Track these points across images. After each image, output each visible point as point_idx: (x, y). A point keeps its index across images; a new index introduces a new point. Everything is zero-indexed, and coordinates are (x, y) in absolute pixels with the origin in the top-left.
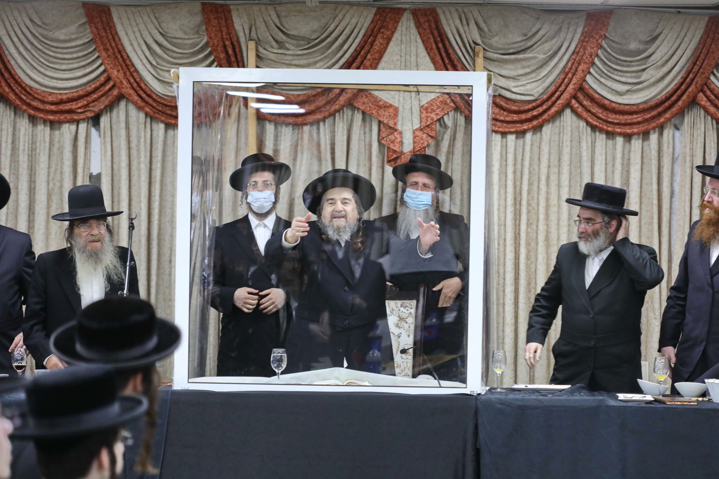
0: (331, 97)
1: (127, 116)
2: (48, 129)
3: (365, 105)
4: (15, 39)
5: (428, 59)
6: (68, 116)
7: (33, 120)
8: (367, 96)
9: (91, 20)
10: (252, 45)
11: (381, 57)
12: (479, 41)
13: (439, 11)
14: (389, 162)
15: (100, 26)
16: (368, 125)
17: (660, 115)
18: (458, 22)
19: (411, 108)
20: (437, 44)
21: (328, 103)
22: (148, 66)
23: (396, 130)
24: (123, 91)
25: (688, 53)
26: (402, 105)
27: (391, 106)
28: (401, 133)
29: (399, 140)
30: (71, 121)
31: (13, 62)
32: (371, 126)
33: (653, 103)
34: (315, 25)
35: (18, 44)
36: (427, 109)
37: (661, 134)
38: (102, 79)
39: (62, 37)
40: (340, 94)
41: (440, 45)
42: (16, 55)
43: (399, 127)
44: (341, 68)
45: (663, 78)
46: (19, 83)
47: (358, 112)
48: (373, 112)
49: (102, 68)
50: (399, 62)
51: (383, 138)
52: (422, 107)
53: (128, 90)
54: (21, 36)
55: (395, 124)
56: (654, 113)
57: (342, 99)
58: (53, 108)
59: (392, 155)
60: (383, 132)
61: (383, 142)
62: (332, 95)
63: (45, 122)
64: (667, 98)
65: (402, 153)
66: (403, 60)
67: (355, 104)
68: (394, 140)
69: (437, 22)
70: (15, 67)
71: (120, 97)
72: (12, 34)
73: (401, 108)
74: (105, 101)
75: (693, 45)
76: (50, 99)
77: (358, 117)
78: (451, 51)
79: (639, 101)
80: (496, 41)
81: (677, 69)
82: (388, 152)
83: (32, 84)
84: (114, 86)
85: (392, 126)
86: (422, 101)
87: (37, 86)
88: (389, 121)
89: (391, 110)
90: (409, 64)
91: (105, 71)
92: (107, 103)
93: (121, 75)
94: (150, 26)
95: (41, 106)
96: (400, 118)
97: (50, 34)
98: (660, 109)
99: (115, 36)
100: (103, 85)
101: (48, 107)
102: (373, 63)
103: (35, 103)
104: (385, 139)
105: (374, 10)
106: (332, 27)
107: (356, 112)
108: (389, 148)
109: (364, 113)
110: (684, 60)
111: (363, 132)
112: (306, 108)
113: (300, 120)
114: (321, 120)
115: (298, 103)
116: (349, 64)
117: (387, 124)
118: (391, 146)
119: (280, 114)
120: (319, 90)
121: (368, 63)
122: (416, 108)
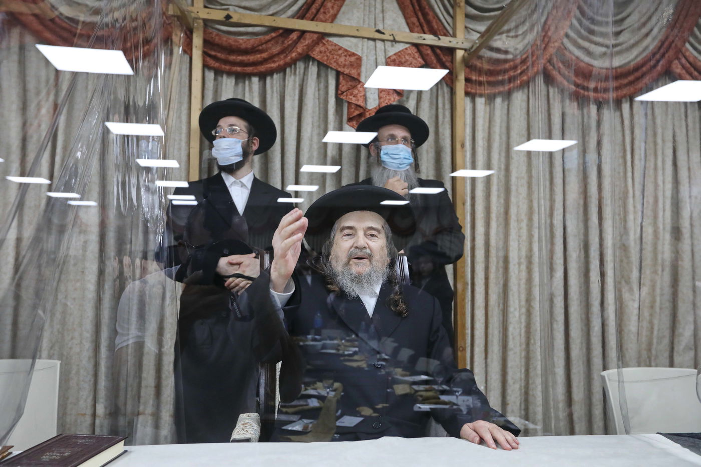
0: (287, 44)
3: (322, 54)
8: (324, 44)
14: (350, 120)
16: (323, 80)
19: (376, 59)
21: (282, 52)
23: (359, 82)
26: (365, 54)
27: (353, 54)
29: (362, 94)
32: (327, 81)
33: (630, 68)
36: (394, 60)
37: (632, 104)
40: (296, 42)
43: (362, 79)
44: (298, 18)
45: (638, 42)
47: (313, 64)
48: (332, 62)
50: (362, 6)
51: (343, 92)
52: (389, 57)
55: (359, 74)
57: (300, 48)
59: (354, 112)
60: (343, 86)
61: (342, 97)
62: (288, 42)
65: (364, 109)
66: (367, 3)
67: (310, 53)
68: (357, 94)
73: (364, 59)
77: (313, 69)
81: (655, 31)
82: (348, 109)
85: (355, 77)
86: (388, 51)
88: (351, 70)
89: (353, 59)
90: (373, 9)
96: (363, 69)
102: (334, 4)
104: (345, 93)
107: (311, 63)
108: (349, 103)
109: (321, 64)
111: (317, 89)
112: (258, 57)
113: (249, 69)
114: (271, 73)
115: (246, 52)
116: (307, 7)
117: (349, 75)
118: (353, 100)
119: (226, 62)
120: (274, 34)
121: (328, 5)
122: (382, 60)
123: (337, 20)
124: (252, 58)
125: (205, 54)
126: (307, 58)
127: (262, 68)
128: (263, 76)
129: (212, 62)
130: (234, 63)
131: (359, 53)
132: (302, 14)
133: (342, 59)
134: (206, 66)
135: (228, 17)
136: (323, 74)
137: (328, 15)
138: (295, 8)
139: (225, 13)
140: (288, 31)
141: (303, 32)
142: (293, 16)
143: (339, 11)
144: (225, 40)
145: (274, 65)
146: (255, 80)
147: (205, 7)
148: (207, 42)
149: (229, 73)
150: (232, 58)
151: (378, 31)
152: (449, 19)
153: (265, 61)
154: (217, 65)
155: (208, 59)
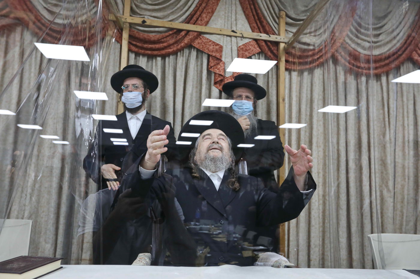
0: (179, 38)
3: (199, 44)
5: (243, 16)
8: (201, 39)
11: (213, 12)
14: (215, 83)
16: (199, 60)
19: (232, 47)
20: (250, 6)
21: (176, 43)
23: (221, 61)
26: (225, 44)
27: (218, 45)
28: (224, 63)
29: (223, 68)
32: (202, 61)
36: (242, 49)
40: (184, 36)
41: (252, 7)
43: (223, 59)
44: (185, 23)
48: (205, 49)
50: (223, 16)
51: (211, 67)
52: (240, 47)
55: (221, 56)
57: (186, 41)
59: (218, 78)
60: (212, 63)
61: (211, 70)
62: (179, 37)
65: (224, 77)
66: (227, 15)
67: (192, 44)
68: (220, 68)
73: (224, 47)
77: (194, 53)
78: (259, 11)
82: (215, 77)
85: (219, 58)
86: (239, 43)
88: (216, 54)
89: (217, 47)
90: (230, 18)
96: (224, 53)
102: (207, 15)
104: (213, 68)
107: (193, 50)
108: (215, 73)
109: (199, 50)
110: (405, 29)
111: (196, 65)
112: (161, 45)
113: (155, 53)
114: (168, 55)
115: (154, 42)
116: (191, 16)
117: (215, 57)
118: (217, 72)
119: (142, 48)
120: (171, 32)
121: (204, 15)
122: (235, 48)
123: (209, 25)
124: (157, 46)
125: (130, 43)
126: (190, 46)
127: (163, 52)
128: (164, 57)
129: (133, 48)
130: (147, 49)
131: (221, 44)
132: (188, 21)
133: (211, 47)
134: (130, 50)
135: (144, 22)
136: (200, 56)
137: (203, 22)
138: (184, 17)
139: (142, 19)
140: (179, 31)
141: (188, 31)
142: (182, 22)
143: (210, 19)
144: (142, 35)
145: (170, 50)
146: (159, 59)
147: (131, 16)
148: (131, 37)
149: (144, 55)
150: (145, 46)
151: (233, 31)
152: (276, 25)
153: (166, 48)
154: (136, 50)
155: (131, 46)
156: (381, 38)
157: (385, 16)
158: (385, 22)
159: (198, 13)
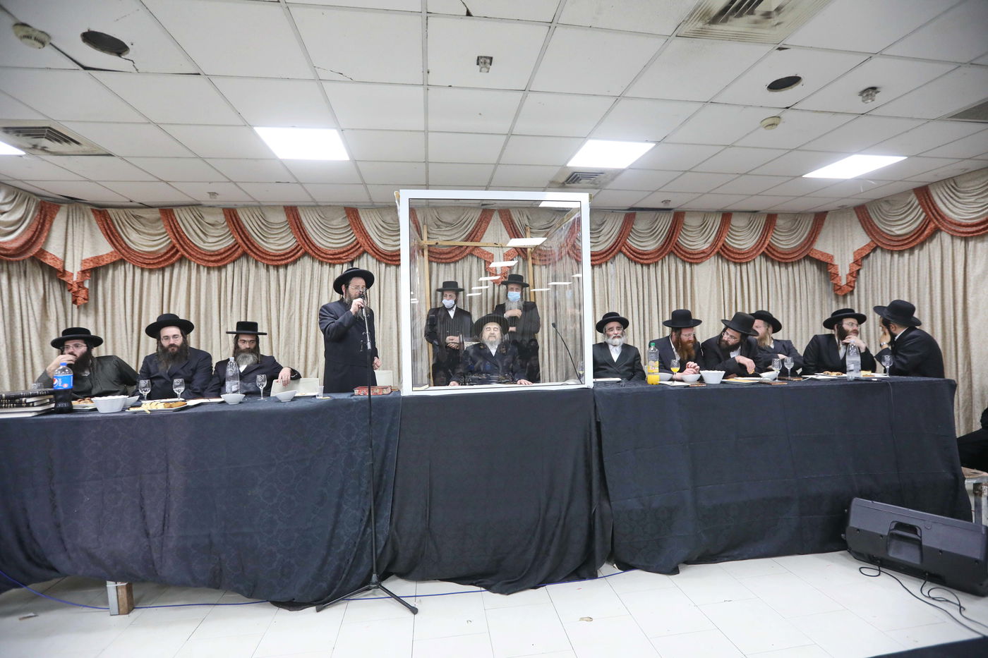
0: (462, 250)
1: (367, 261)
2: (328, 267)
3: (478, 254)
4: (311, 224)
5: (506, 232)
6: (339, 261)
7: (321, 263)
8: (478, 250)
9: (348, 215)
10: (425, 226)
11: (485, 232)
12: (528, 224)
13: (511, 211)
15: (353, 217)
16: (479, 264)
17: (606, 256)
18: (519, 215)
19: (499, 254)
20: (510, 226)
21: (461, 253)
22: (377, 237)
23: (493, 264)
24: (365, 248)
25: (618, 229)
26: (495, 253)
27: (490, 253)
30: (340, 264)
31: (311, 236)
32: (481, 264)
33: (604, 250)
34: (455, 217)
35: (313, 226)
36: (507, 255)
37: (606, 265)
38: (355, 243)
39: (335, 224)
40: (466, 249)
41: (512, 226)
42: (313, 234)
45: (607, 240)
46: (313, 245)
47: (475, 257)
48: (482, 256)
49: (354, 238)
50: (493, 233)
52: (505, 253)
53: (367, 248)
54: (314, 223)
55: (493, 261)
56: (605, 255)
57: (467, 251)
58: (331, 257)
60: (487, 265)
63: (326, 263)
64: (610, 249)
66: (494, 231)
67: (473, 253)
69: (510, 215)
70: (312, 238)
71: (364, 252)
72: (310, 222)
73: (495, 255)
74: (357, 254)
75: (621, 223)
76: (330, 252)
77: (475, 259)
78: (516, 229)
79: (598, 250)
80: (535, 224)
81: (613, 236)
82: (490, 274)
83: (321, 246)
84: (361, 246)
86: (504, 251)
87: (323, 247)
88: (490, 260)
89: (490, 255)
90: (497, 234)
91: (356, 239)
92: (358, 254)
93: (364, 240)
94: (377, 217)
95: (325, 256)
96: (494, 259)
97: (329, 223)
98: (607, 253)
99: (360, 222)
100: (355, 246)
101: (329, 256)
102: (482, 233)
103: (322, 255)
104: (488, 268)
105: (481, 211)
106: (462, 217)
107: (473, 257)
109: (478, 257)
110: (617, 231)
111: (477, 266)
112: (451, 255)
113: (448, 261)
114: (458, 261)
115: (447, 253)
116: (470, 235)
117: (489, 262)
118: (491, 271)
119: (439, 258)
121: (479, 234)
122: (502, 255)
123: (482, 241)
124: (449, 256)
125: (429, 256)
126: (471, 254)
127: (453, 260)
128: (455, 263)
129: (433, 259)
130: (442, 259)
131: (492, 253)
132: (467, 238)
133: (486, 256)
134: (431, 261)
135: (437, 243)
136: (479, 261)
137: (478, 240)
139: (435, 242)
140: (461, 246)
141: (468, 246)
142: (462, 241)
143: (483, 237)
145: (457, 259)
146: (452, 265)
147: (428, 240)
149: (442, 263)
150: (441, 257)
151: (500, 243)
153: (454, 257)
154: (436, 260)
155: (431, 258)
156: (600, 239)
157: (603, 223)
158: (602, 228)
159: (475, 233)
